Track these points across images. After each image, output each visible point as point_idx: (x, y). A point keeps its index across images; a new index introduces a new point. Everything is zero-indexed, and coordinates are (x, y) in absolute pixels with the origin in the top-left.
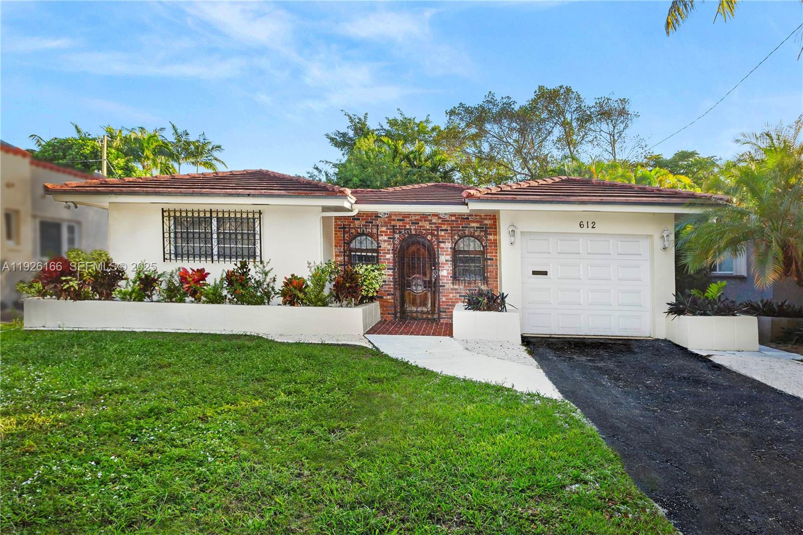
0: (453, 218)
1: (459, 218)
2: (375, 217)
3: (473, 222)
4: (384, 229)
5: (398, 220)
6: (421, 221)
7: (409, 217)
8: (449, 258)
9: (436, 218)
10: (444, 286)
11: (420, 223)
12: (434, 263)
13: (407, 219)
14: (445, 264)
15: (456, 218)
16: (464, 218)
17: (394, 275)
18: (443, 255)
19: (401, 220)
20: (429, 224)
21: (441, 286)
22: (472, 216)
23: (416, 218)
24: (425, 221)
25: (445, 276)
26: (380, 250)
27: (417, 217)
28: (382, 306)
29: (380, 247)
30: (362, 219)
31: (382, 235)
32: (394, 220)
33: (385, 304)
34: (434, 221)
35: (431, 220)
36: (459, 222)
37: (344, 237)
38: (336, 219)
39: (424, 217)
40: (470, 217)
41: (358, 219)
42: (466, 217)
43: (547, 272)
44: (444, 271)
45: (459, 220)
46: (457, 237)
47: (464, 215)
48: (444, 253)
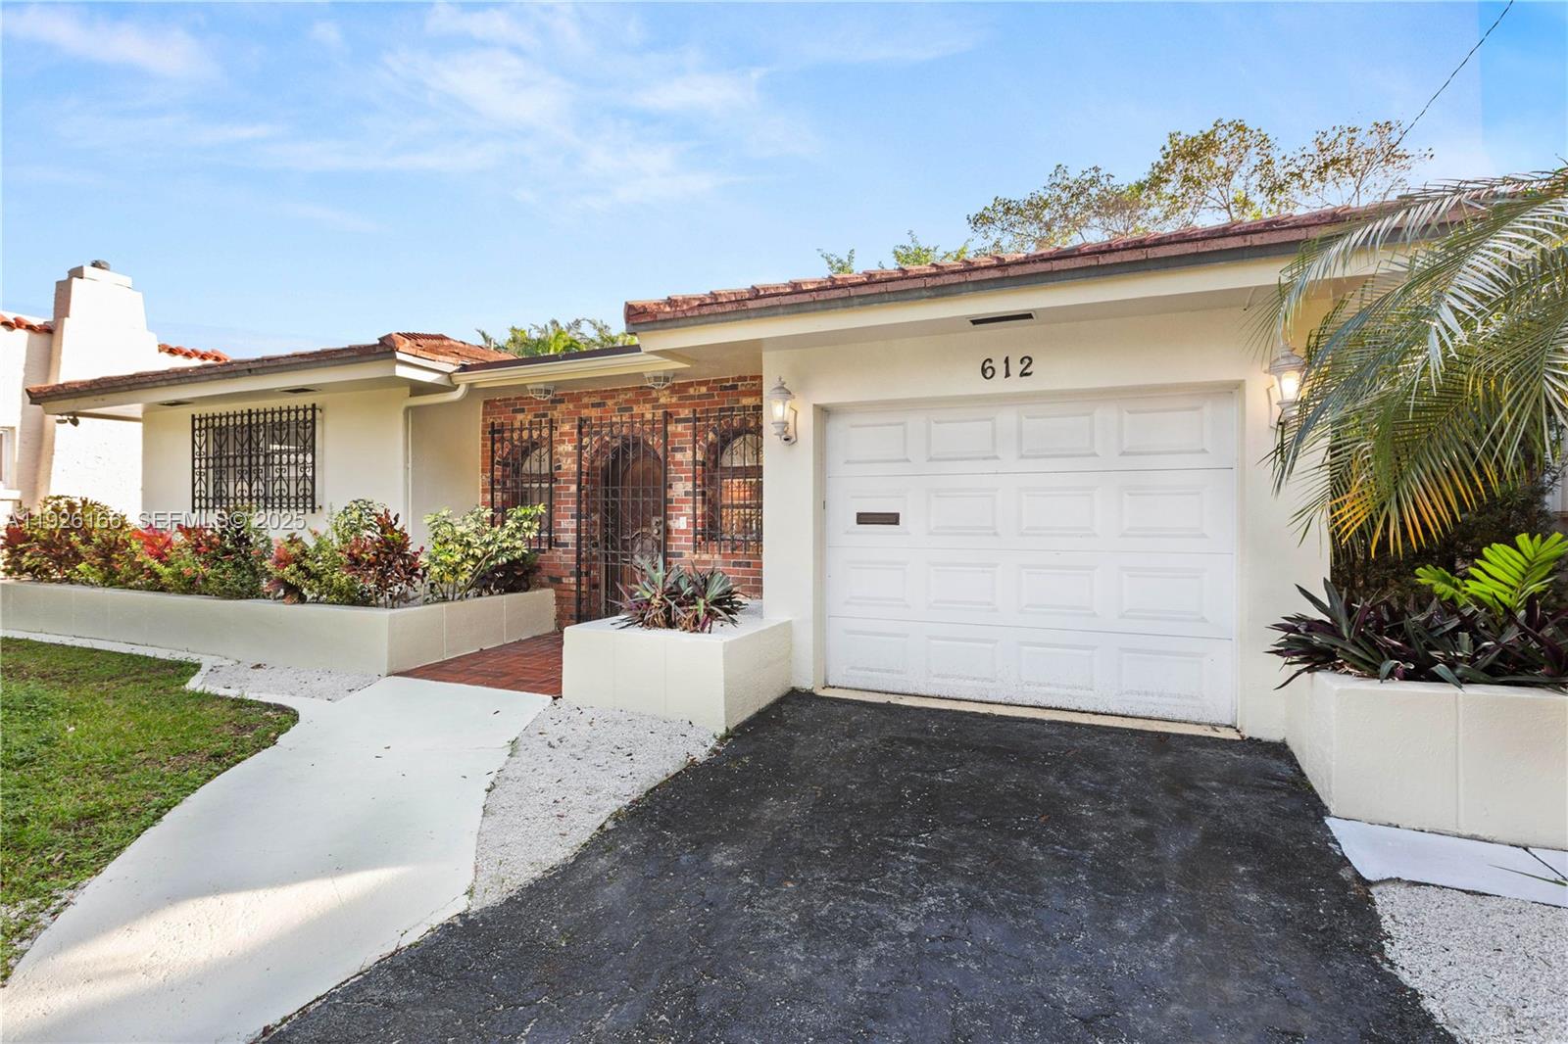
0: (704, 390)
1: (715, 389)
3: (745, 394)
4: (566, 428)
5: (594, 405)
6: (637, 402)
7: (613, 397)
8: (689, 486)
9: (667, 393)
10: (680, 555)
11: (635, 408)
12: (663, 508)
13: (610, 402)
14: (683, 501)
15: (709, 389)
16: (726, 388)
17: (578, 531)
18: (681, 479)
19: (598, 405)
20: (654, 408)
21: (673, 555)
22: (744, 379)
23: (628, 397)
24: (645, 402)
25: (682, 532)
26: (560, 475)
27: (630, 395)
28: (558, 598)
29: (559, 467)
30: (530, 410)
31: (563, 442)
32: (586, 406)
33: (565, 594)
34: (662, 400)
35: (657, 400)
36: (716, 398)
37: (493, 451)
38: (485, 414)
39: (643, 394)
40: (740, 383)
41: (522, 411)
42: (731, 383)
43: (898, 514)
44: (681, 518)
45: (716, 393)
46: (711, 436)
47: (727, 380)
48: (683, 475)
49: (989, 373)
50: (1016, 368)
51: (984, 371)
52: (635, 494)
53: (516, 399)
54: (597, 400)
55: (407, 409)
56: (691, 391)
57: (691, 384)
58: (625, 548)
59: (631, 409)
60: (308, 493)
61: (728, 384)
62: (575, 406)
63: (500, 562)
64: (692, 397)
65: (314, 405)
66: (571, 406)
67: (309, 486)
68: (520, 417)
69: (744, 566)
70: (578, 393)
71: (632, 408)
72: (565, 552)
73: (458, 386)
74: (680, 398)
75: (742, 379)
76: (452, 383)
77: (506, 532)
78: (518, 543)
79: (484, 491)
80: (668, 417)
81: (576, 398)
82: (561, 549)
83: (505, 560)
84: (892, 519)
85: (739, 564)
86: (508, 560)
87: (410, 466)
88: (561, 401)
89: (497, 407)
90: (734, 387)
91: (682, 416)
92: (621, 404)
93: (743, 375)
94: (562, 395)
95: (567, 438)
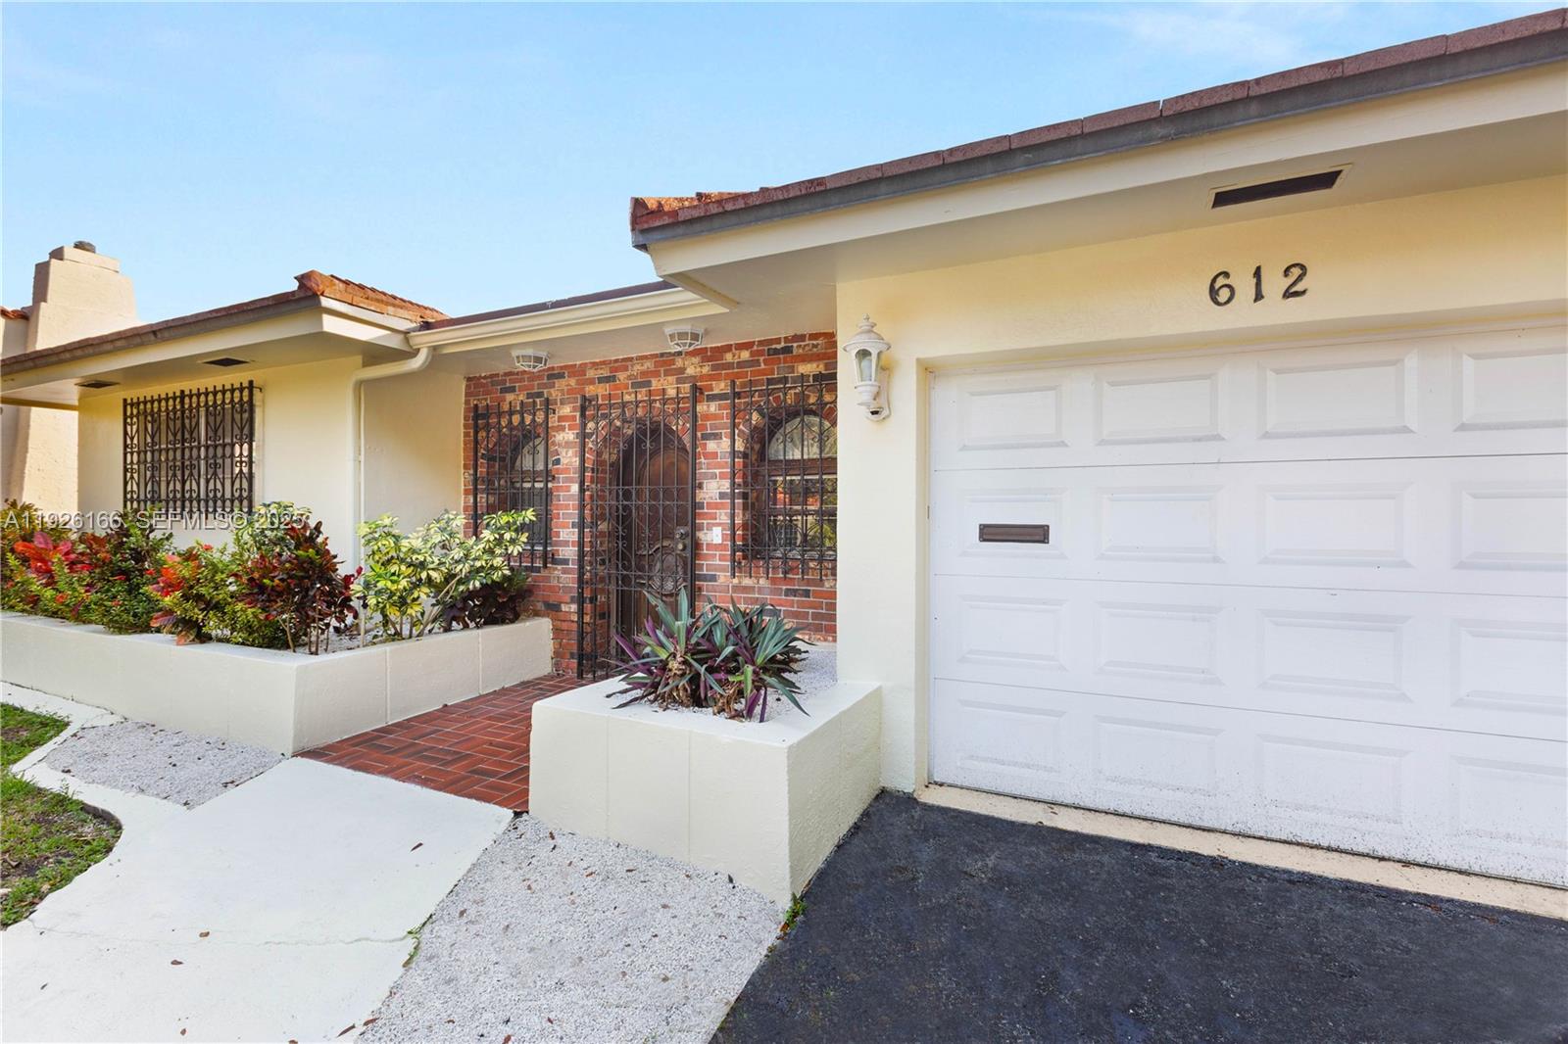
0: (745, 355)
1: (760, 353)
2: (550, 377)
3: (805, 359)
4: (567, 410)
5: (601, 380)
6: (656, 374)
7: (626, 369)
8: (725, 487)
9: (696, 360)
10: (713, 578)
11: (654, 382)
12: (690, 514)
13: (622, 376)
14: (717, 506)
15: (752, 354)
16: (776, 352)
17: (581, 544)
18: (714, 476)
19: (607, 380)
20: (679, 381)
21: (705, 578)
22: (802, 338)
23: (645, 368)
24: (667, 373)
25: (717, 547)
26: (558, 471)
27: (648, 365)
28: (557, 632)
29: (558, 462)
30: (522, 389)
31: (563, 429)
32: (591, 382)
33: (565, 626)
34: (690, 371)
35: (682, 370)
36: (763, 366)
37: (476, 442)
38: (467, 395)
39: (665, 363)
40: (795, 345)
41: (512, 390)
42: (783, 345)
43: (1048, 526)
44: (714, 528)
45: (762, 359)
46: (755, 416)
47: (778, 341)
48: (717, 471)
49: (1224, 295)
50: (1275, 284)
51: (1213, 293)
52: (654, 496)
53: (506, 374)
54: (605, 373)
55: (360, 385)
56: (729, 357)
57: (728, 348)
58: (640, 568)
59: (649, 383)
60: (245, 494)
61: (778, 347)
62: (578, 383)
63: (471, 587)
64: (730, 366)
65: (251, 382)
66: (573, 382)
67: (245, 485)
68: (510, 397)
69: (801, 596)
70: (581, 365)
71: (650, 381)
72: (565, 572)
73: (418, 350)
74: (714, 368)
75: (799, 338)
76: (411, 347)
77: (481, 546)
78: (498, 561)
79: (466, 492)
80: (697, 393)
81: (577, 371)
82: (559, 567)
83: (478, 584)
84: (1038, 534)
85: (794, 593)
86: (481, 584)
87: (362, 458)
88: (561, 376)
89: (483, 385)
90: (787, 350)
91: (716, 391)
92: (636, 378)
93: (799, 333)
94: (561, 368)
95: (567, 424)
